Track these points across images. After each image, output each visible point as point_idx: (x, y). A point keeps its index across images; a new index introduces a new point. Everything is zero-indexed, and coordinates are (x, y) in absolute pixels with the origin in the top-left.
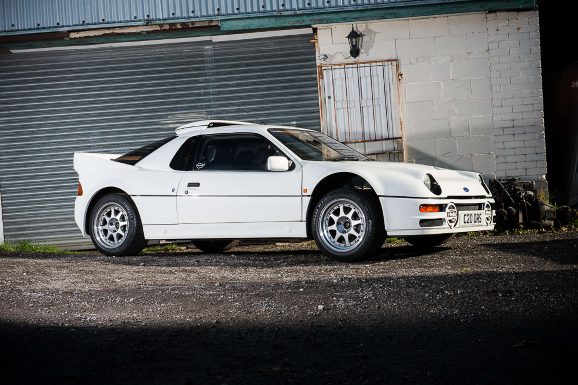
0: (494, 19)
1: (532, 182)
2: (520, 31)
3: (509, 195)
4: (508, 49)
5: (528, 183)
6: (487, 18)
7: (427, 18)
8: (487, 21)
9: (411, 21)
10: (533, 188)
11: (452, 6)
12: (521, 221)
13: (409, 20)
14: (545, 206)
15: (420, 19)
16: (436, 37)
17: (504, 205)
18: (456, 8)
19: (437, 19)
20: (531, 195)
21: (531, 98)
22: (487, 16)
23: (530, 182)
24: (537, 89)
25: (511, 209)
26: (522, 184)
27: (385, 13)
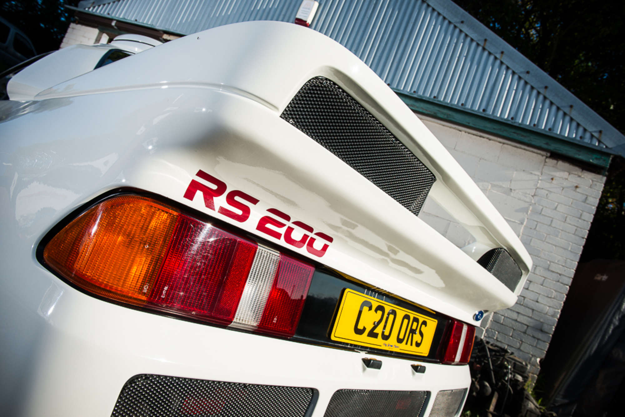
0: (553, 167)
1: (527, 365)
2: (578, 190)
3: (491, 367)
4: (557, 204)
5: (522, 363)
6: (545, 162)
7: (481, 136)
8: (544, 165)
9: (463, 133)
10: (524, 372)
11: (513, 131)
12: (492, 408)
13: (460, 131)
14: (530, 402)
15: (474, 135)
16: (483, 159)
17: (480, 378)
18: (518, 134)
19: (491, 141)
20: (518, 381)
21: (561, 266)
22: (547, 160)
23: (524, 363)
24: (573, 260)
25: (486, 386)
26: (513, 361)
27: (439, 111)
